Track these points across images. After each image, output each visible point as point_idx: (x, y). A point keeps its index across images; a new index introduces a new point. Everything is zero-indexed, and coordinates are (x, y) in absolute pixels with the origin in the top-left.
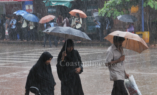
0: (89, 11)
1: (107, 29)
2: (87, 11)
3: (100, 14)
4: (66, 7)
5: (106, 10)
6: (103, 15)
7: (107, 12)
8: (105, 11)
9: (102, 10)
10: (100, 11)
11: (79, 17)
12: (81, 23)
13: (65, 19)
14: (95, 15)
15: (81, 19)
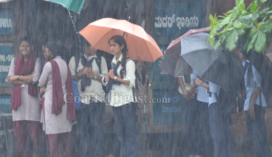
0: (165, 25)
1: (246, 108)
2: (157, 25)
3: (217, 38)
4: (61, 6)
5: (245, 21)
6: (231, 46)
7: (248, 30)
8: (238, 25)
9: (227, 20)
10: (216, 25)
11: (124, 51)
12: (133, 83)
13: (48, 65)
14: (189, 45)
15: (131, 66)
